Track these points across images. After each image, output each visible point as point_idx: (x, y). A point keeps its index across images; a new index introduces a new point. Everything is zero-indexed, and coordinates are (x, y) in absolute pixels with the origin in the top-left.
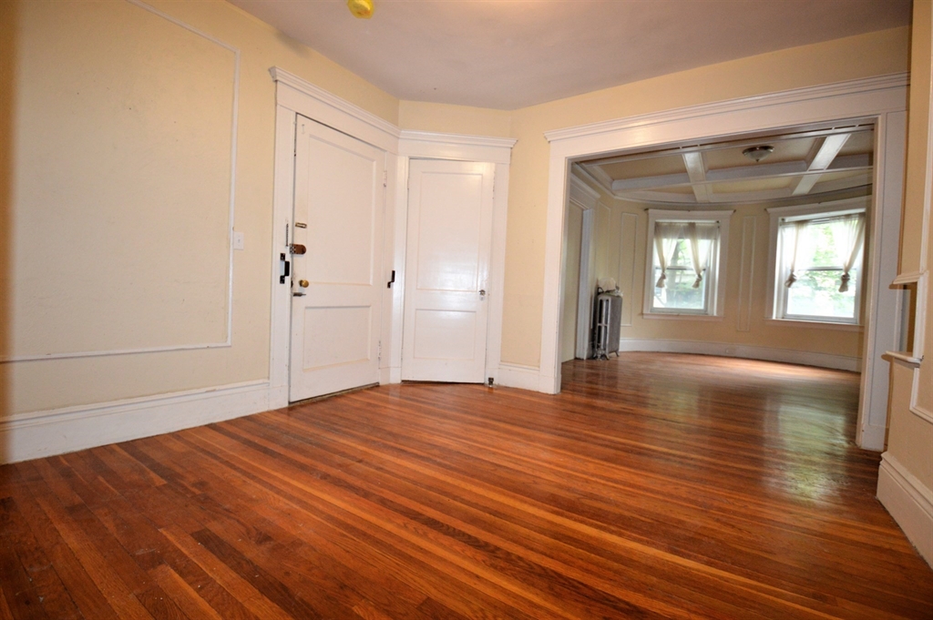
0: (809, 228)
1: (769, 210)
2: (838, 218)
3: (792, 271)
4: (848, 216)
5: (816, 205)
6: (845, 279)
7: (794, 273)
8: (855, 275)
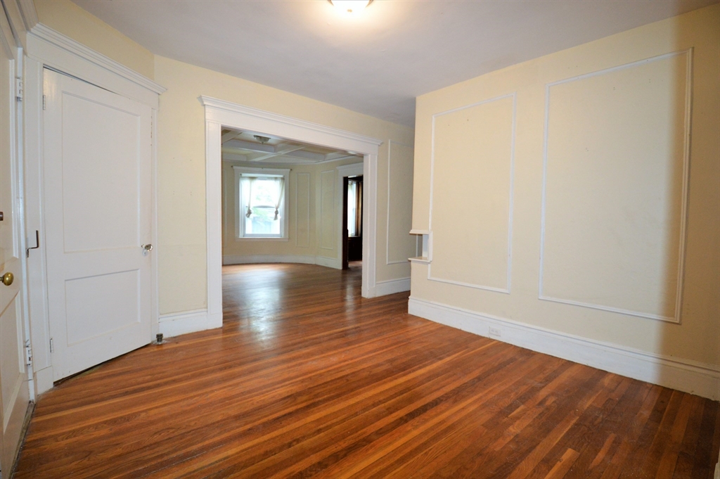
0: (257, 182)
1: (234, 167)
2: (269, 178)
3: (249, 208)
4: (276, 178)
5: (260, 169)
6: (277, 213)
7: (251, 209)
8: (281, 209)
